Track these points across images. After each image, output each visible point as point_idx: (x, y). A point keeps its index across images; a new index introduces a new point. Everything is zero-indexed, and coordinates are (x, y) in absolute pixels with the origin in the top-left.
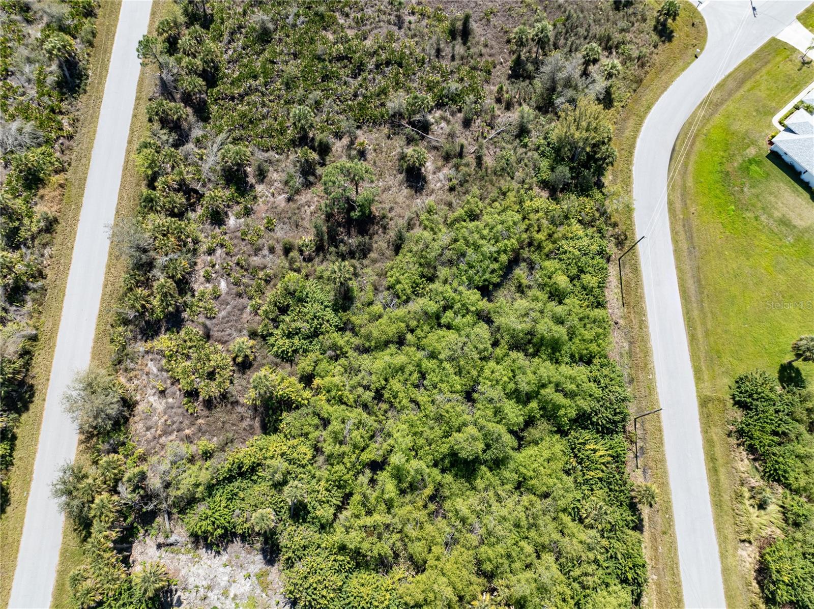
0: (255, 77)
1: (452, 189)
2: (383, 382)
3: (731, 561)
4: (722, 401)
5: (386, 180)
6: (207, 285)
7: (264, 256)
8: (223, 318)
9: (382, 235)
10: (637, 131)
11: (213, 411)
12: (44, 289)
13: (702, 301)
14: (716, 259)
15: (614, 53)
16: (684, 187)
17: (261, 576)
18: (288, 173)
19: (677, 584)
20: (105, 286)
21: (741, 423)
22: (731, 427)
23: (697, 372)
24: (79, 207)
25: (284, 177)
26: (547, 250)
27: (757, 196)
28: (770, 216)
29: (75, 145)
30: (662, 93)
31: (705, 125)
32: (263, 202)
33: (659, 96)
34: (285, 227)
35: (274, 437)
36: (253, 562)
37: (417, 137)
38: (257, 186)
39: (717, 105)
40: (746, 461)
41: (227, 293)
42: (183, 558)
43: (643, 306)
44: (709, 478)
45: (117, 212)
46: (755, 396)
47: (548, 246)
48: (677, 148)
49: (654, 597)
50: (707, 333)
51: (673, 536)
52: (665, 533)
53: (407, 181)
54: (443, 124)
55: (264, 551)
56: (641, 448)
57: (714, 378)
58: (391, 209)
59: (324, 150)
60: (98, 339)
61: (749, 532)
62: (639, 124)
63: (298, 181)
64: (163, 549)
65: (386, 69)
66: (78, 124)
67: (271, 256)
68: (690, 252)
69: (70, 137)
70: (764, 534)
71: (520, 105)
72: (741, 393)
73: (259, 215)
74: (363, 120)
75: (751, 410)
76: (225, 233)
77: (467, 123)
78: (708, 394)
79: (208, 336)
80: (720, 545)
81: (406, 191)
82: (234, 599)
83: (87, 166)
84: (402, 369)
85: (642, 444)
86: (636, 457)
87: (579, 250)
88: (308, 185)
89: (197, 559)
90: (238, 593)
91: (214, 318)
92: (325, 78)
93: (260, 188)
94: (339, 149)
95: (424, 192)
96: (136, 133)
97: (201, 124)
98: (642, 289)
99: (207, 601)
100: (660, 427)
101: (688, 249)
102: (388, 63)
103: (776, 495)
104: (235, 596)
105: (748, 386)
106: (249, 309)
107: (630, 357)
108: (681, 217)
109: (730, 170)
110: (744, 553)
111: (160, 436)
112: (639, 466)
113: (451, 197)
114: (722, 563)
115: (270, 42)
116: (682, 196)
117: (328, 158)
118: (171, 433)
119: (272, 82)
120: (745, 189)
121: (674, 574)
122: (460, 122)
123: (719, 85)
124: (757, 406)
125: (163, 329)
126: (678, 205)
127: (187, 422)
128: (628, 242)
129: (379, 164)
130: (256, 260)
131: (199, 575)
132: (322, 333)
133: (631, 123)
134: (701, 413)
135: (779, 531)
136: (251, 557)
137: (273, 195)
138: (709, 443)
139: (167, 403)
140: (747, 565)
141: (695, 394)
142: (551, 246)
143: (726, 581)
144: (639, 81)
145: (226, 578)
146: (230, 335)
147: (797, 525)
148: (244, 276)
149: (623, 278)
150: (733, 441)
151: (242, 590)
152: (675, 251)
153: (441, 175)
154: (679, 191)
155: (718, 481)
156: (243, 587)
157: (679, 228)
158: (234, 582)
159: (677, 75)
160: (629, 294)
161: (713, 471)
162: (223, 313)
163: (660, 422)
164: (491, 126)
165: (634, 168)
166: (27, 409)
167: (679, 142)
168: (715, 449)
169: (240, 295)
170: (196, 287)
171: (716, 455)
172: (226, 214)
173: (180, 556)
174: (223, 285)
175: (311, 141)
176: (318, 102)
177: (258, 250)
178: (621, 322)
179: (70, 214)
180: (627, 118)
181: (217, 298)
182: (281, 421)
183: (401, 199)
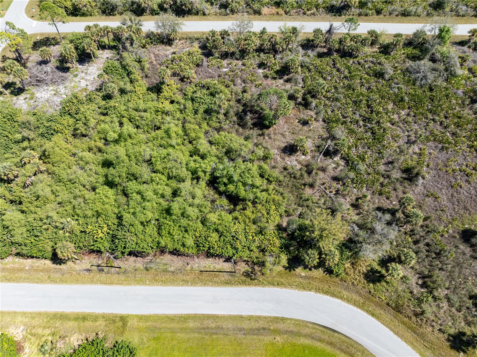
0: (350, 73)
1: (285, 169)
3: (19, 319)
4: (121, 334)
5: (290, 136)
6: (226, 65)
7: (241, 85)
8: (208, 71)
10: (348, 301)
12: (227, 15)
13: (199, 333)
14: (234, 352)
15: (422, 290)
16: (298, 334)
17: (86, 90)
18: (290, 90)
19: (18, 280)
24: (268, 21)
29: (301, 16)
30: (391, 329)
32: (273, 82)
33: (387, 326)
35: (145, 90)
36: (93, 87)
37: (321, 150)
38: (282, 79)
40: (76, 343)
41: (221, 71)
42: (102, 65)
43: (199, 285)
44: (73, 313)
48: (336, 334)
49: (17, 266)
51: (45, 282)
52: (49, 277)
53: (290, 146)
54: (334, 165)
56: (103, 270)
57: (140, 331)
58: (270, 138)
59: (306, 105)
62: (355, 304)
64: (107, 59)
65: (370, 133)
66: (313, 16)
68: (240, 330)
69: (304, 14)
70: (27, 345)
71: (358, 214)
73: (264, 81)
74: (329, 122)
76: (253, 69)
77: (336, 179)
78: (129, 324)
79: (198, 65)
80: (30, 313)
81: (283, 145)
83: (289, 21)
84: (169, 137)
85: (105, 271)
86: (98, 266)
91: (208, 68)
92: (355, 102)
94: (309, 113)
95: (283, 154)
97: (316, 54)
99: (81, 73)
100: (113, 283)
101: (244, 329)
102: (373, 133)
104: (80, 82)
107: (163, 271)
108: (272, 328)
110: (20, 330)
111: (154, 54)
112: (93, 267)
113: (279, 168)
114: (20, 312)
115: (376, 77)
116: (291, 332)
117: (301, 107)
118: (155, 58)
119: (349, 80)
121: (25, 279)
122: (336, 175)
125: (205, 51)
126: (281, 326)
127: (159, 62)
128: (249, 280)
129: (301, 132)
130: (239, 81)
131: (92, 70)
132: (193, 103)
133: (355, 297)
134: (116, 316)
136: (95, 86)
137: (277, 86)
138: (95, 318)
139: (169, 55)
141: (130, 313)
143: (9, 313)
144: (398, 309)
145: (88, 78)
146: (200, 74)
148: (230, 76)
149: (221, 273)
152: (241, 317)
153: (295, 163)
154: (296, 330)
155: (69, 319)
156: (83, 84)
157: (261, 324)
159: (414, 347)
160: (208, 276)
161: (77, 317)
162: (210, 70)
163: (116, 284)
164: (337, 192)
165: (312, 293)
167: (343, 338)
168: (90, 322)
169: (219, 76)
170: (226, 60)
171: (87, 322)
172: (265, 68)
174: (225, 70)
176: (337, 100)
177: (244, 82)
178: (189, 267)
179: (264, 18)
180: (360, 295)
181: (218, 67)
182: (152, 92)
183: (277, 143)
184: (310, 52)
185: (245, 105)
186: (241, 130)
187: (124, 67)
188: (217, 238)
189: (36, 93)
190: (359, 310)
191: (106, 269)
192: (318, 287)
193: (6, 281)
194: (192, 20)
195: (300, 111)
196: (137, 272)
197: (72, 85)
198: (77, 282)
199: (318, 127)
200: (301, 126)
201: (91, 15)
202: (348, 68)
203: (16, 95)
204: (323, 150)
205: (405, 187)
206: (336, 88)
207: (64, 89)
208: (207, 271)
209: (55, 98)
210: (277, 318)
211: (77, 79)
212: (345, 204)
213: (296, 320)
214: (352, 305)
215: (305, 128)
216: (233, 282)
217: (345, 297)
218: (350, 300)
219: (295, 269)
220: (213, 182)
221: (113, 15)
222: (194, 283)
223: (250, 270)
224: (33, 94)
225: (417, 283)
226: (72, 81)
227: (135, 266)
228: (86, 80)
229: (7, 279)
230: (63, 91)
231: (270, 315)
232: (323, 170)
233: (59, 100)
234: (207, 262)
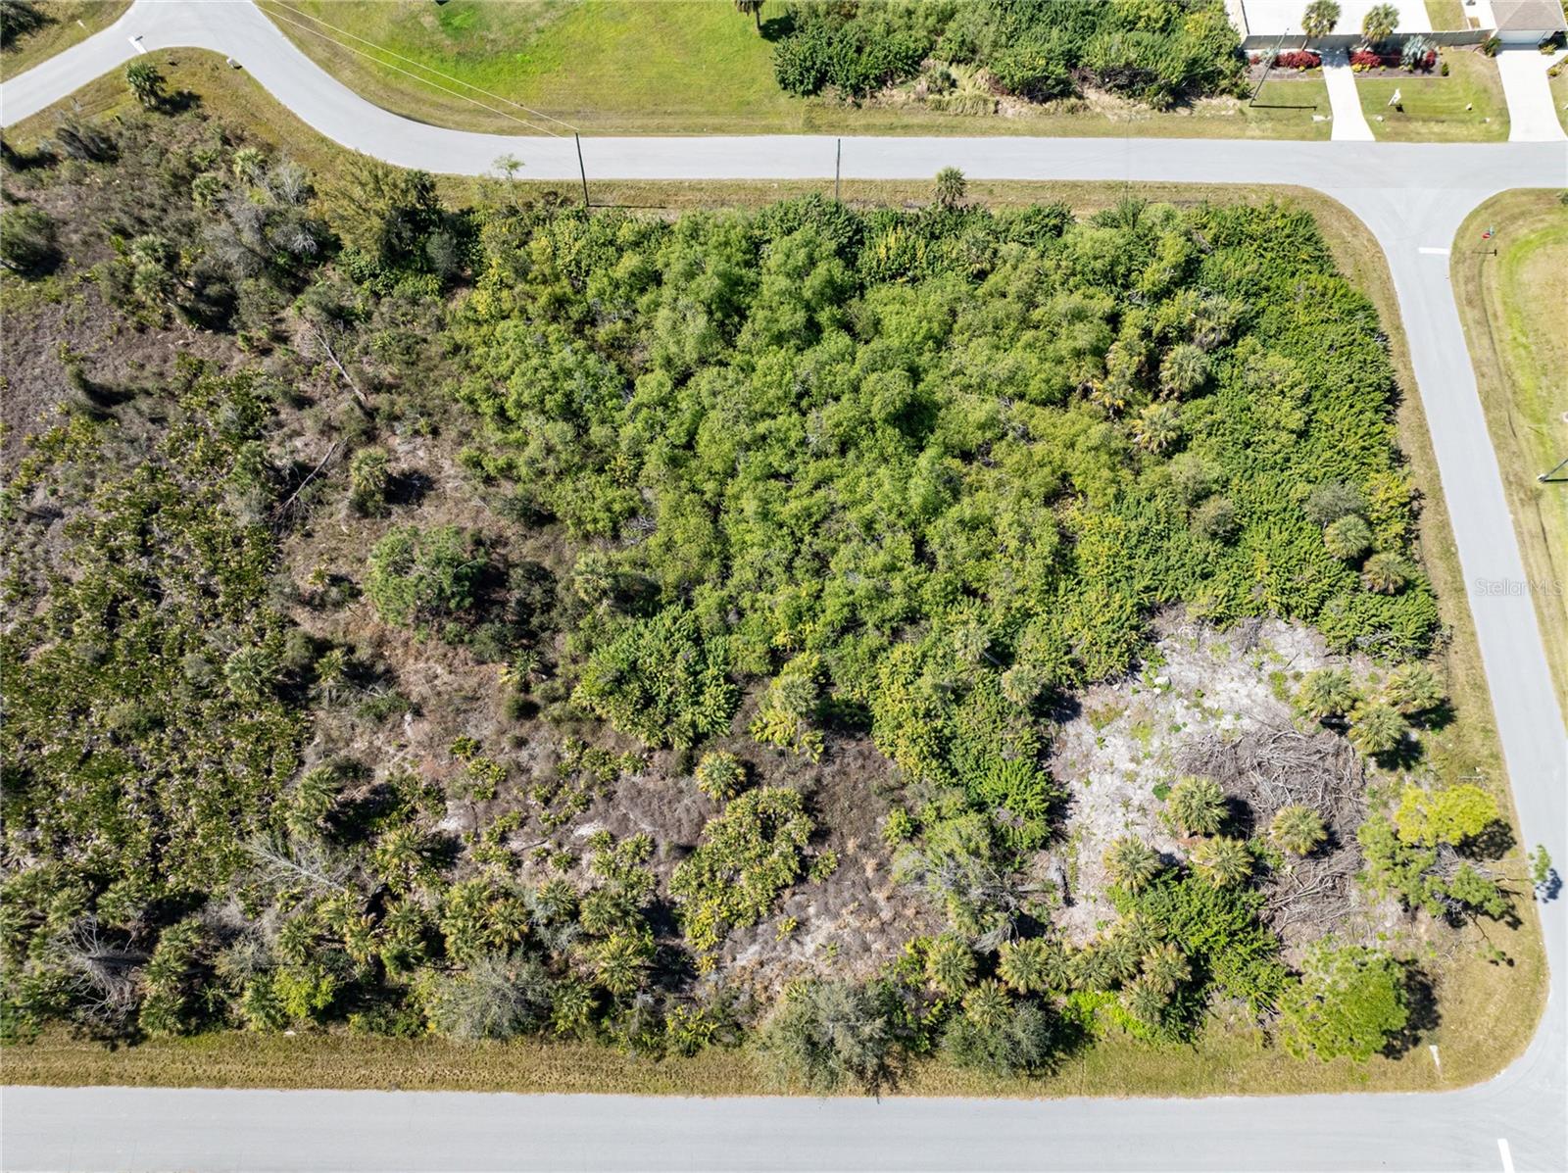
1: (435, 432)
2: (785, 530)
3: (1021, 126)
4: (812, 107)
6: (584, 863)
7: (532, 757)
8: (654, 823)
9: (509, 548)
11: (832, 825)
13: (664, 112)
14: (599, 87)
17: (1099, 721)
18: (360, 716)
19: (1056, 185)
20: (571, 1087)
21: (844, 87)
22: (850, 100)
23: (768, 130)
25: (366, 724)
26: (569, 290)
27: (505, 25)
28: (538, 15)
30: (299, 120)
31: (369, 73)
32: (415, 765)
33: (304, 124)
34: (473, 721)
35: (877, 711)
36: (1078, 736)
38: (377, 782)
39: (336, 54)
40: (894, 92)
41: (605, 819)
43: (667, 182)
44: (916, 135)
45: (398, 1086)
46: (809, 64)
47: (564, 287)
48: (404, 112)
50: (715, 113)
51: (994, 183)
53: (406, 502)
54: (298, 442)
55: (1062, 719)
56: (877, 207)
57: (778, 113)
59: (318, 645)
60: (685, 1086)
61: (985, 101)
63: (380, 695)
64: (1072, 895)
65: (156, 535)
67: (533, 745)
68: (585, 118)
70: (987, 86)
72: (802, 82)
73: (443, 771)
75: (827, 71)
76: (476, 835)
77: (302, 402)
78: (801, 122)
80: (1002, 134)
81: (427, 508)
82: (1138, 763)
87: (576, 240)
88: (390, 677)
89: (1084, 832)
90: (1128, 757)
91: (653, 841)
93: (381, 775)
94: (319, 625)
95: (433, 475)
96: (199, 1071)
97: (212, 907)
98: (640, 181)
99: (1146, 805)
101: (579, 119)
103: (935, 65)
104: (1132, 760)
105: (792, 75)
106: (638, 779)
108: (525, 121)
109: (456, 50)
110: (1010, 111)
113: (450, 434)
116: (489, 116)
118: (873, 902)
120: (491, 37)
122: (301, 414)
123: (298, 46)
124: (823, 63)
125: (673, 942)
126: (505, 123)
127: (852, 873)
128: (560, 191)
130: (540, 770)
131: (1108, 824)
134: (829, 133)
135: (981, 71)
136: (1072, 742)
137: (401, 747)
138: (869, 129)
140: (1024, 110)
141: (802, 136)
142: (565, 282)
143: (1046, 134)
145: (1108, 778)
146: (687, 810)
147: (974, 51)
148: (571, 789)
150: (867, 102)
151: (1123, 750)
153: (403, 449)
154: (480, 119)
155: (920, 126)
156: (1118, 749)
158: (1112, 765)
159: (269, 99)
160: (646, 199)
161: (907, 129)
162: (645, 824)
165: (433, 172)
167: (394, 109)
168: (878, 124)
169: (609, 797)
171: (885, 123)
172: (433, 836)
173: (1082, 862)
174: (587, 831)
175: (291, 678)
177: (519, 769)
181: (613, 838)
182: (849, 701)
183: (442, 516)
189: (1272, 699)
190: (349, 146)
191: (871, 208)
193: (1079, 184)
195: (347, 631)
197: (1156, 743)
207: (1179, 720)
208: (651, 208)
209: (1191, 677)
210: (511, 134)
211: (1152, 772)
216: (594, 188)
222: (677, 186)
224: (1283, 695)
226: (1166, 759)
228: (1110, 767)
229: (1080, 187)
230: (1178, 708)
231: (525, 138)
232: (329, 428)
233: (1174, 669)
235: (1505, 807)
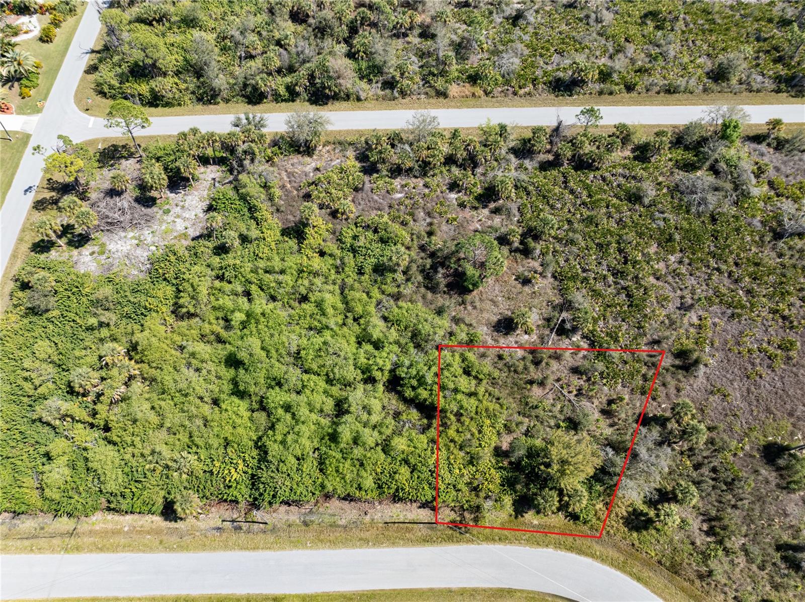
0: (590, 196)
1: (500, 358)
5: (504, 303)
6: (399, 186)
7: (424, 220)
8: (372, 198)
10: (603, 559)
12: (394, 99)
15: (709, 539)
17: (185, 236)
18: (500, 228)
19: (115, 549)
24: (458, 107)
25: (497, 226)
29: (510, 97)
32: (473, 215)
34: (452, 231)
35: (279, 234)
36: (195, 230)
37: (553, 325)
38: (487, 209)
41: (392, 198)
42: (206, 193)
43: (384, 545)
44: (203, 596)
45: (457, 129)
49: (110, 526)
51: (156, 550)
52: (161, 542)
53: (506, 319)
55: (201, 235)
56: (240, 528)
58: (475, 308)
59: (526, 252)
60: (359, 132)
62: (613, 564)
64: (212, 181)
65: (624, 295)
66: (528, 97)
67: (425, 224)
69: (515, 94)
71: (611, 426)
73: (460, 212)
74: (563, 280)
76: (442, 192)
77: (575, 371)
79: (356, 189)
81: (495, 319)
82: (173, 221)
83: (493, 106)
84: (324, 314)
85: (244, 528)
86: (233, 521)
89: (203, 200)
90: (177, 223)
91: (372, 192)
92: (600, 246)
93: (486, 212)
94: (530, 265)
95: (495, 334)
97: (537, 165)
99: (175, 207)
100: (258, 548)
102: (629, 296)
104: (175, 222)
107: (331, 526)
111: (286, 171)
112: (225, 523)
113: (491, 357)
114: (123, 598)
115: (630, 202)
117: (518, 255)
118: (289, 177)
119: (589, 208)
121: (124, 547)
122: (576, 364)
125: (364, 164)
126: (508, 601)
127: (295, 185)
128: (458, 535)
129: (520, 296)
130: (421, 214)
131: (192, 201)
132: (354, 256)
133: (612, 553)
136: (198, 229)
137: (480, 220)
139: (310, 172)
141: (287, 593)
144: (674, 569)
145: (187, 216)
146: (360, 204)
148: (406, 206)
149: (415, 526)
151: (178, 225)
152: (450, 591)
156: (180, 226)
157: (479, 600)
160: (398, 531)
162: (376, 197)
163: (262, 549)
164: (580, 393)
165: (550, 550)
166: (311, 104)
169: (390, 207)
170: (398, 180)
172: (459, 192)
173: (206, 191)
174: (399, 196)
176: (572, 242)
177: (429, 214)
178: (367, 519)
179: (453, 104)
180: (619, 550)
181: (388, 192)
182: (290, 238)
183: (486, 315)
184: (527, 163)
185: (433, 255)
186: (429, 295)
187: (243, 198)
188: (408, 474)
189: (108, 243)
190: (618, 573)
191: (245, 526)
192: (558, 541)
193: (98, 550)
194: (340, 110)
195: (517, 262)
196: (293, 529)
197: (163, 227)
198: (204, 547)
199: (545, 285)
200: (520, 286)
201: (179, 105)
202: (587, 187)
203: (77, 248)
204: (555, 325)
205: (679, 381)
206: (569, 222)
207: (151, 235)
208: (395, 523)
209: (139, 252)
210: (502, 590)
211: (169, 218)
212: (591, 410)
213: (529, 592)
214: (609, 565)
215: (527, 289)
216: (435, 539)
217: (598, 553)
218: (604, 557)
219: (524, 514)
220: (394, 383)
221: (215, 104)
222: (377, 542)
223: (458, 519)
224: (103, 245)
225: (700, 529)
226: (161, 222)
227: (288, 520)
228: (184, 219)
229: (98, 548)
230: (149, 239)
231: (491, 586)
232: (557, 357)
233: (145, 254)
234: (394, 510)
235: (30, 214)
